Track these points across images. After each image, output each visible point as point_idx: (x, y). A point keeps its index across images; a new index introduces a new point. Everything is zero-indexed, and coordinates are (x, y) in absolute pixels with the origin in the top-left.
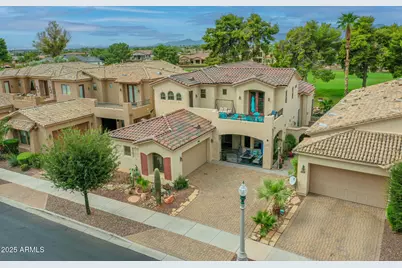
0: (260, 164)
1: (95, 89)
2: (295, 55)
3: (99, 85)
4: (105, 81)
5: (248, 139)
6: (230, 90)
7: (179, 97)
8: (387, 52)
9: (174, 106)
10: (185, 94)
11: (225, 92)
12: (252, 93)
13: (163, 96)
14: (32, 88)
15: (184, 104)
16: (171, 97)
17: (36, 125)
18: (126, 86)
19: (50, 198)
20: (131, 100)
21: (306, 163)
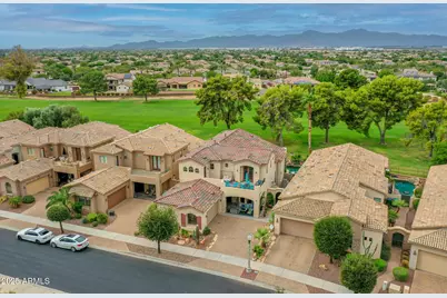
1: (125, 157)
2: (273, 115)
3: (130, 156)
4: (134, 152)
5: (243, 200)
7: (197, 171)
8: (342, 113)
10: (201, 169)
11: (227, 165)
12: (245, 168)
13: (185, 170)
14: (65, 153)
15: (200, 176)
16: (191, 170)
17: (96, 192)
18: (151, 157)
19: (129, 245)
20: (155, 167)
21: (279, 217)
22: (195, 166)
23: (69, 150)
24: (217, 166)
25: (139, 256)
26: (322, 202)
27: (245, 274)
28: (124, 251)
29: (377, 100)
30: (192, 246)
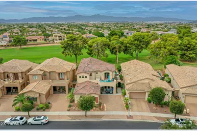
0: (112, 93)
1: (45, 75)
2: (98, 51)
3: (48, 74)
6: (98, 72)
7: (86, 77)
9: (84, 80)
10: (88, 76)
11: (97, 73)
12: (106, 73)
13: (80, 77)
14: (8, 77)
15: (88, 79)
16: (83, 77)
17: (40, 94)
18: (59, 73)
20: (61, 78)
21: (129, 92)
22: (85, 75)
23: (11, 75)
24: (93, 74)
25: (77, 120)
26: (144, 83)
27: (128, 117)
28: (69, 119)
29: (136, 42)
30: (98, 111)
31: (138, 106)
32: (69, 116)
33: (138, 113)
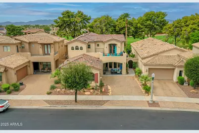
0: (121, 73)
1: (23, 47)
3: (27, 46)
4: (30, 43)
7: (81, 49)
9: (79, 53)
10: (85, 47)
11: (98, 45)
13: (73, 49)
15: (84, 52)
16: (77, 49)
18: (43, 45)
19: (46, 101)
20: (46, 53)
21: (147, 68)
22: (80, 45)
24: (93, 46)
25: (60, 107)
28: (46, 106)
30: (97, 94)
31: (163, 89)
32: (47, 101)
33: (166, 99)
